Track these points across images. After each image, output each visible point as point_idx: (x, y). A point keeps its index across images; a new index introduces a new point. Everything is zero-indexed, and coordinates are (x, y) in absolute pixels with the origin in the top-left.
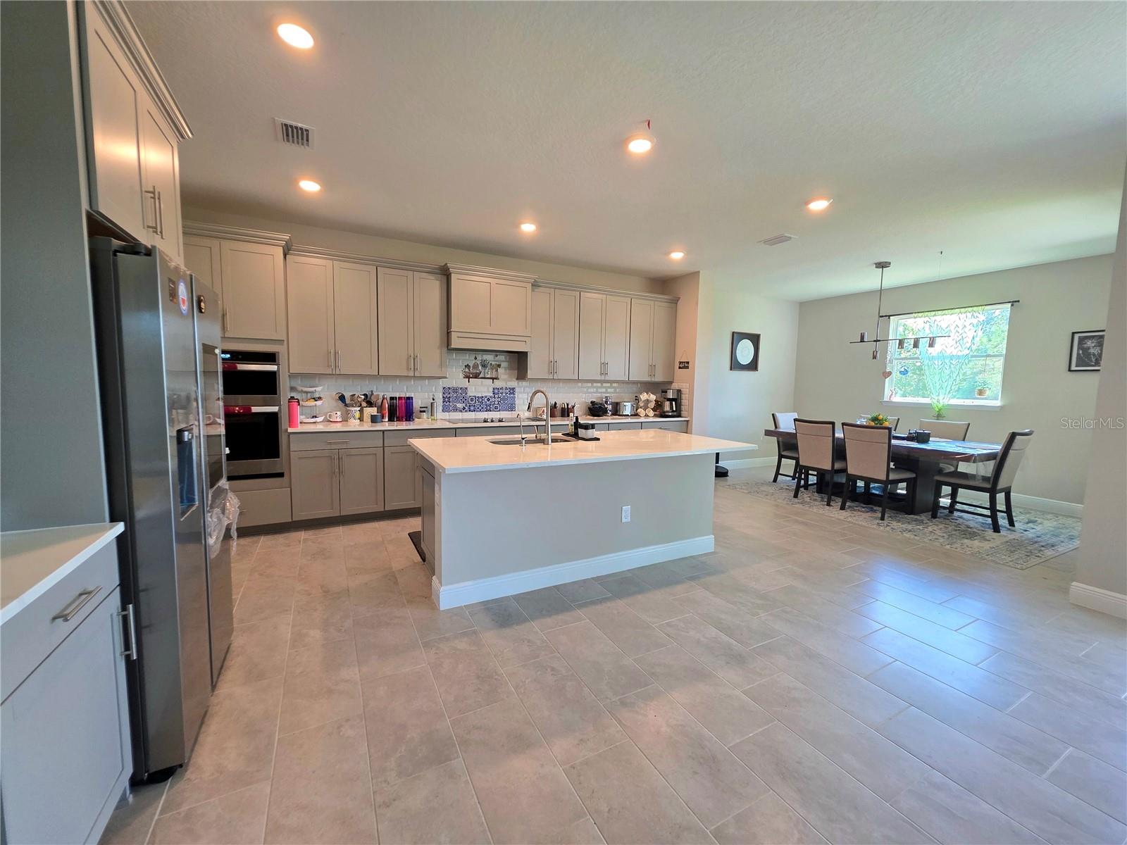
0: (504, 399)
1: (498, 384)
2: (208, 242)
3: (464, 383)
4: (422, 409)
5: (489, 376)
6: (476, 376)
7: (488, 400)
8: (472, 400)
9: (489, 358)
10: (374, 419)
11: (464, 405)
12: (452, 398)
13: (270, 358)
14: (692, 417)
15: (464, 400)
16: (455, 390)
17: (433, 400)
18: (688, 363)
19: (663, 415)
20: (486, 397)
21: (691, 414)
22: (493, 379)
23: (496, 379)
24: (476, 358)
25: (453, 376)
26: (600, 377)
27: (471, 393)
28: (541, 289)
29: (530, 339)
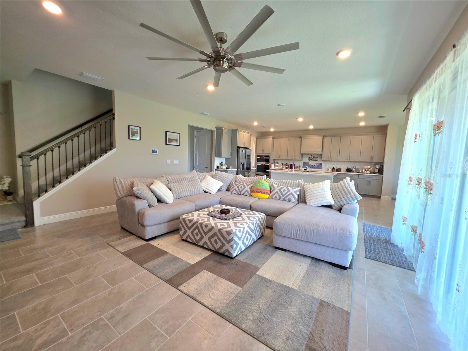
0: (319, 166)
1: (317, 162)
2: (263, 139)
3: (308, 161)
5: (315, 160)
6: (311, 160)
9: (316, 156)
10: (286, 168)
11: (308, 167)
12: (305, 165)
13: (268, 156)
14: (385, 175)
16: (306, 163)
17: (300, 165)
19: (374, 173)
20: (314, 165)
21: (385, 173)
23: (317, 160)
24: (311, 156)
25: (306, 160)
26: (347, 160)
27: (309, 164)
28: (327, 137)
29: (321, 151)
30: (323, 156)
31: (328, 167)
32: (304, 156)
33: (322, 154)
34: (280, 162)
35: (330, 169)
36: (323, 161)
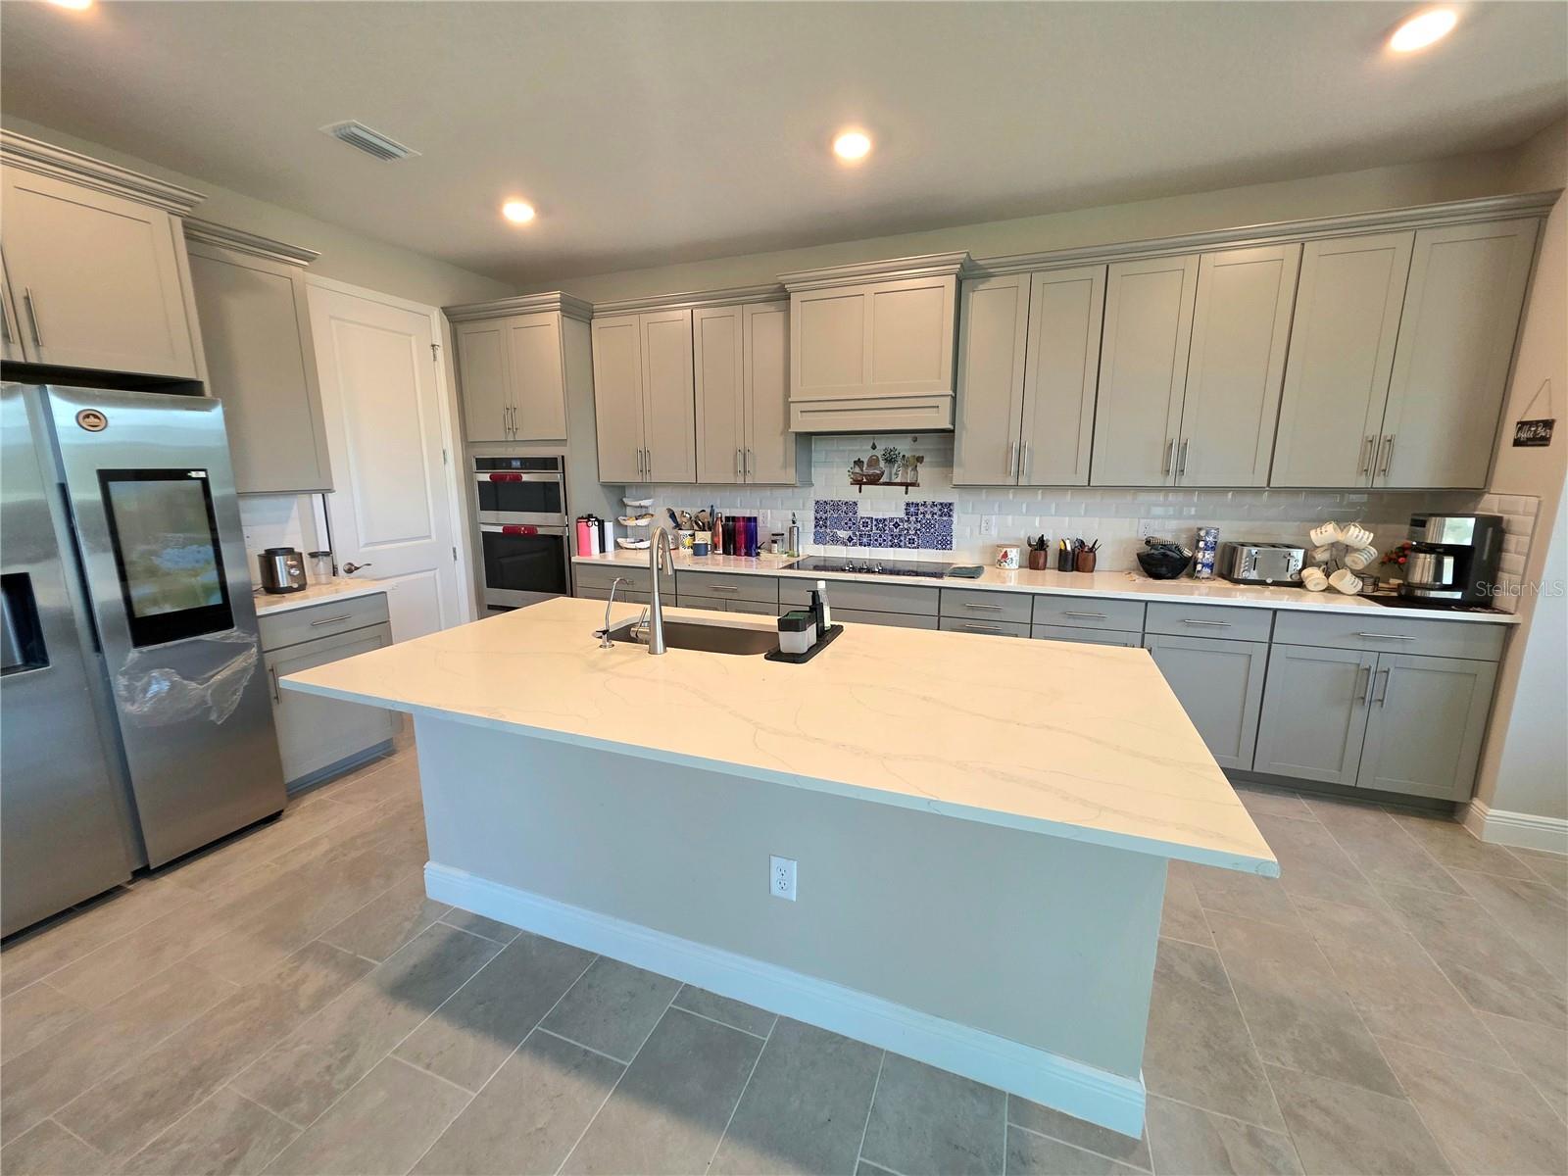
0: (929, 525)
1: (915, 495)
3: (850, 493)
4: (775, 538)
5: (898, 480)
6: (874, 480)
7: (896, 525)
8: (865, 524)
9: (904, 446)
10: (698, 550)
11: (850, 533)
12: (831, 519)
13: (549, 464)
14: (1529, 616)
15: (850, 524)
16: (836, 506)
17: (794, 522)
18: (1548, 424)
19: (1408, 597)
20: (892, 519)
21: (1526, 602)
22: (907, 485)
23: (913, 484)
24: (874, 447)
25: (833, 481)
26: (1157, 480)
27: (864, 511)
28: (994, 282)
29: (948, 400)
30: (964, 445)
31: (994, 532)
32: (819, 450)
33: (948, 435)
34: (658, 506)
35: (1014, 554)
36: (956, 486)
